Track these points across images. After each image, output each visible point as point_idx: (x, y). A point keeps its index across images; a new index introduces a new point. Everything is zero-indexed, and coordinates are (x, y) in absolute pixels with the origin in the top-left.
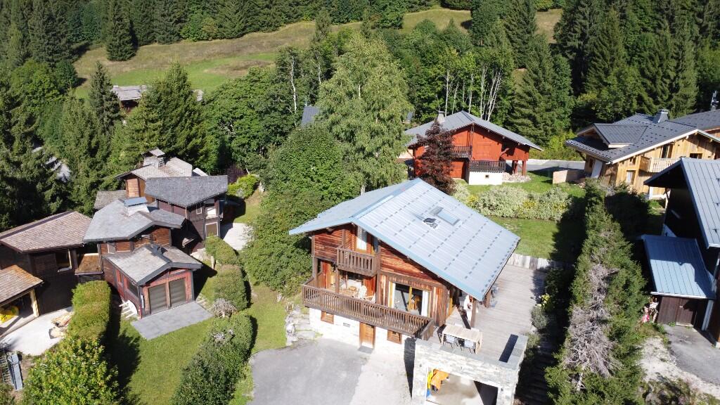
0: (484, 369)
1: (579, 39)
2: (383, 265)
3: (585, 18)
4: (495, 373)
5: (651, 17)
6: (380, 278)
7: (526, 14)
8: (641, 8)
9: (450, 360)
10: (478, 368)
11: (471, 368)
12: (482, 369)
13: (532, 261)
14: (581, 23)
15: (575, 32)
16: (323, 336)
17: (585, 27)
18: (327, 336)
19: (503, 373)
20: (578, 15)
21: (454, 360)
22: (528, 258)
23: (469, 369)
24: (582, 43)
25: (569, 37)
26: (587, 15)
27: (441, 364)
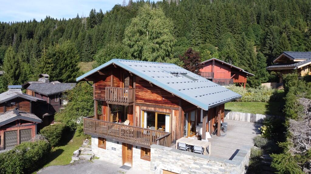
0: (210, 167)
1: (269, 50)
2: (137, 98)
3: (270, 40)
4: (220, 170)
5: (303, 39)
6: (135, 108)
7: (242, 42)
8: (297, 36)
9: (179, 160)
10: (204, 166)
11: (198, 167)
12: (208, 167)
13: (252, 117)
14: (269, 43)
15: (267, 47)
16: (99, 159)
17: (271, 44)
18: (102, 159)
19: (227, 170)
20: (266, 40)
21: (183, 160)
22: (249, 115)
23: (196, 168)
24: (270, 51)
25: (263, 49)
26: (271, 39)
27: (172, 165)
